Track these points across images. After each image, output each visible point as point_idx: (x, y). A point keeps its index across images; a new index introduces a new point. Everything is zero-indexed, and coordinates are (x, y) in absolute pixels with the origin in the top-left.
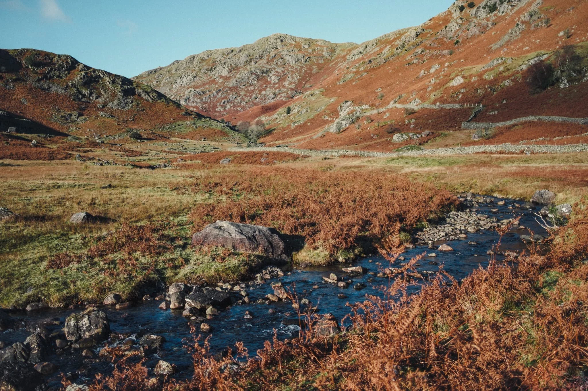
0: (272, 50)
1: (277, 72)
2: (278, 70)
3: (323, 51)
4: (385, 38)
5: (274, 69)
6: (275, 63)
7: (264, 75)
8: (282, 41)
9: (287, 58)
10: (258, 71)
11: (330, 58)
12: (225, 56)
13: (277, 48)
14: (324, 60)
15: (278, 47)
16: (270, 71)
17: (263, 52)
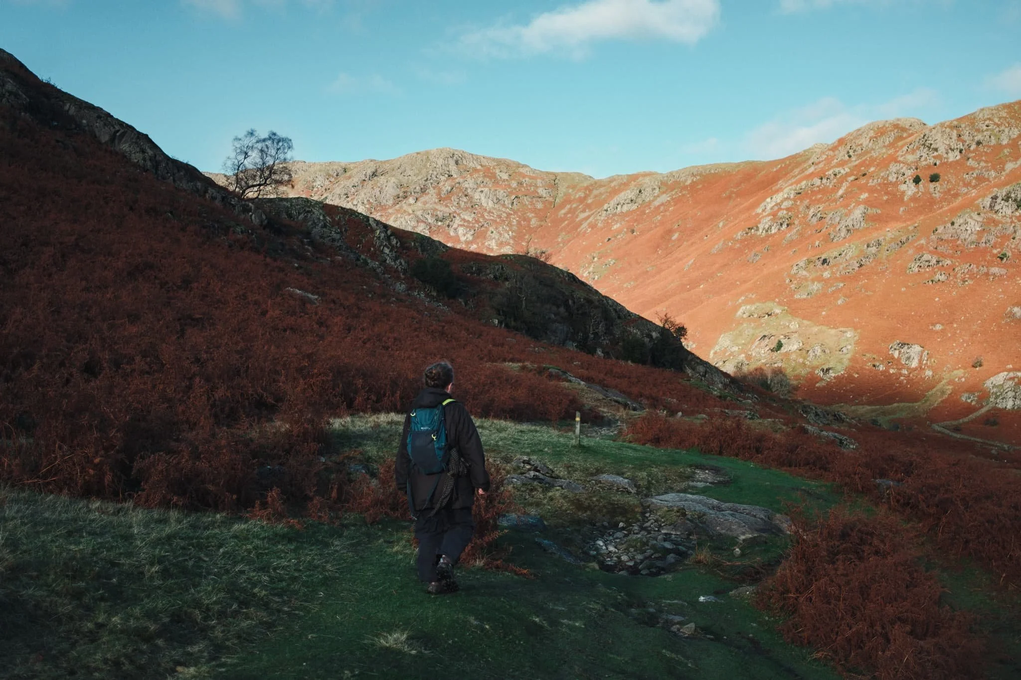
0: (443, 178)
1: (464, 220)
2: (466, 218)
3: (536, 186)
4: (673, 180)
5: (459, 215)
6: (455, 203)
7: (440, 223)
8: (457, 163)
9: (477, 196)
10: (429, 217)
11: (551, 199)
12: (333, 180)
13: (450, 176)
14: (544, 202)
15: (452, 173)
16: (452, 217)
17: (426, 180)
